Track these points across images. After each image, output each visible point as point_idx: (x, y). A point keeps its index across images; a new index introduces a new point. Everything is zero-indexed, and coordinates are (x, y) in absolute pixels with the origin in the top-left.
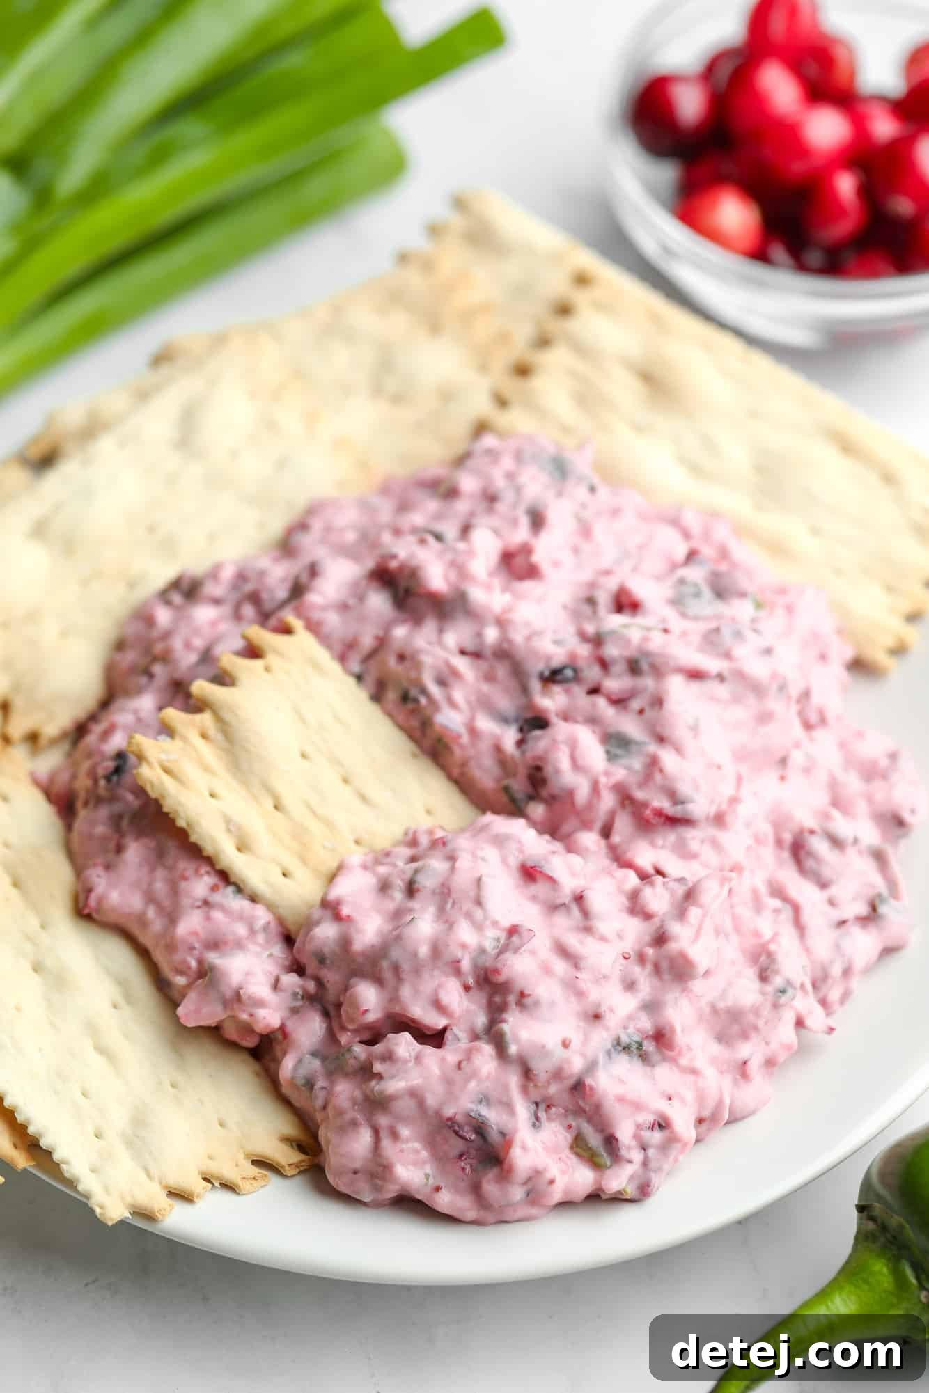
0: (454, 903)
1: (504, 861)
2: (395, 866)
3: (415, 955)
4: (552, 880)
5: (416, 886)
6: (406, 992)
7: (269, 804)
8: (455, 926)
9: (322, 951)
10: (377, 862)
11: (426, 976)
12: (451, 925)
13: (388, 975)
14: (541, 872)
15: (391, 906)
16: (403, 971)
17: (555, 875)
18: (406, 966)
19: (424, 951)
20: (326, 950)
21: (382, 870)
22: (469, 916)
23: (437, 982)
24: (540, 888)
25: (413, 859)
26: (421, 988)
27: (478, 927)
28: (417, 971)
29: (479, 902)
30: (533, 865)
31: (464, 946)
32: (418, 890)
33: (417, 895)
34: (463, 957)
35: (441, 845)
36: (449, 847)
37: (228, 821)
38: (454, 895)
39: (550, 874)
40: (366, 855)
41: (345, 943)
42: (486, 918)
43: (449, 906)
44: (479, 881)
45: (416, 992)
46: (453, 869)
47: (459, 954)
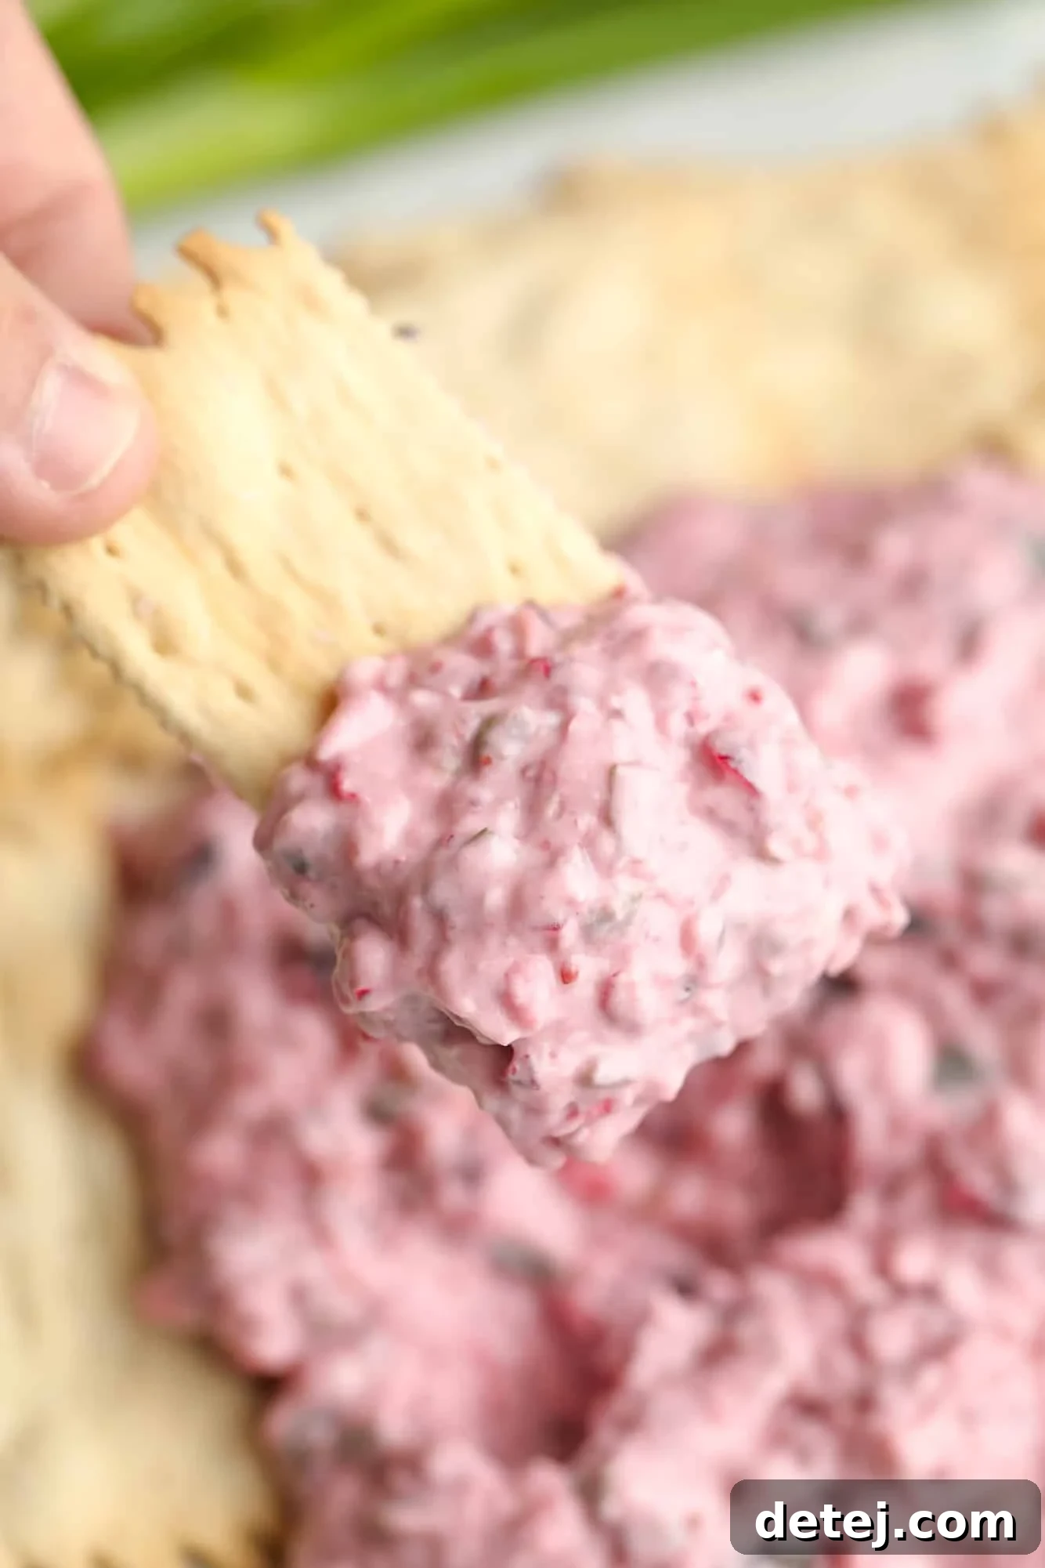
0: (563, 807)
1: (661, 723)
2: (446, 695)
3: (479, 900)
4: (751, 790)
5: (486, 752)
6: (453, 965)
7: (215, 563)
8: (561, 860)
9: (300, 851)
10: (413, 680)
11: (493, 941)
12: (552, 857)
13: (422, 930)
14: (736, 771)
15: (435, 781)
16: (453, 928)
17: (760, 783)
18: (458, 919)
19: (496, 898)
20: (309, 854)
21: (422, 699)
22: (589, 843)
23: (511, 960)
24: (723, 797)
25: (482, 689)
26: (482, 965)
27: (606, 869)
28: (479, 929)
29: (607, 818)
30: (724, 753)
31: (571, 902)
32: (488, 761)
33: (486, 770)
34: (565, 921)
35: (541, 673)
36: (558, 677)
37: (136, 599)
38: (564, 789)
39: (749, 776)
40: (388, 657)
41: (347, 846)
42: (619, 850)
43: (551, 809)
44: (611, 773)
45: (472, 969)
46: (563, 729)
47: (559, 914)
